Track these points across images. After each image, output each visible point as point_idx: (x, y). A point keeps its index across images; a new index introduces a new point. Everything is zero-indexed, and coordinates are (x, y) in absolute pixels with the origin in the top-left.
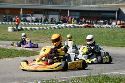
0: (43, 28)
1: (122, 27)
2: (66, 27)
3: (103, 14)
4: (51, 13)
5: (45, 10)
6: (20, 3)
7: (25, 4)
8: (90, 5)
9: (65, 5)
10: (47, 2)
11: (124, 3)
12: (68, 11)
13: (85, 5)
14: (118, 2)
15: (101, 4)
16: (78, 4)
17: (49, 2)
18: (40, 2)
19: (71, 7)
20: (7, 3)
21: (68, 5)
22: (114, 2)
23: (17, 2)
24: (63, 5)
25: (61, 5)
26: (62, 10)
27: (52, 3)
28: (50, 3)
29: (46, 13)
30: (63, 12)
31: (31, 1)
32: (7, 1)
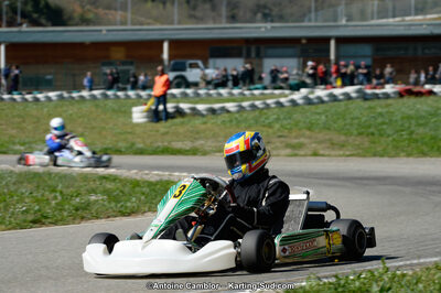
0: (253, 107)
2: (334, 98)
4: (270, 51)
5: (249, 42)
6: (156, 20)
7: (172, 23)
8: (408, 18)
9: (316, 20)
10: (248, 14)
12: (333, 43)
13: (386, 17)
16: (363, 16)
17: (255, 14)
18: (227, 17)
19: (339, 26)
21: (326, 21)
23: (143, 19)
24: (310, 20)
25: (303, 21)
26: (311, 40)
28: (259, 15)
29: (253, 54)
30: (313, 48)
31: (193, 13)
32: (110, 17)
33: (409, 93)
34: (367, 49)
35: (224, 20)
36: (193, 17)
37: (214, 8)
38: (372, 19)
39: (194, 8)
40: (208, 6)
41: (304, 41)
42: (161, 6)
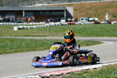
3: (53, 13)
12: (24, 12)
26: (18, 11)
33: (71, 24)
34: (32, 13)
41: (16, 11)
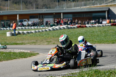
0: (39, 31)
1: (112, 25)
2: (60, 29)
3: (94, 14)
4: (46, 17)
5: (40, 14)
6: (17, 9)
7: (21, 10)
8: (82, 7)
9: (58, 8)
10: (41, 7)
11: (113, 3)
12: (62, 14)
13: (77, 7)
14: (108, 2)
15: (92, 5)
16: (70, 7)
17: (43, 7)
18: (35, 8)
19: (63, 10)
20: (4, 10)
21: (61, 8)
22: (103, 3)
23: (13, 9)
24: (56, 8)
25: (55, 8)
26: (56, 13)
27: (46, 7)
28: (44, 7)
29: (41, 17)
30: (57, 15)
31: (27, 7)
32: (4, 8)
33: (80, 27)
34: (71, 16)
35: (34, 8)
36: (26, 8)
37: (32, 5)
38: (73, 7)
39: (27, 6)
40: (30, 5)
41: (54, 14)
42: (18, 5)
